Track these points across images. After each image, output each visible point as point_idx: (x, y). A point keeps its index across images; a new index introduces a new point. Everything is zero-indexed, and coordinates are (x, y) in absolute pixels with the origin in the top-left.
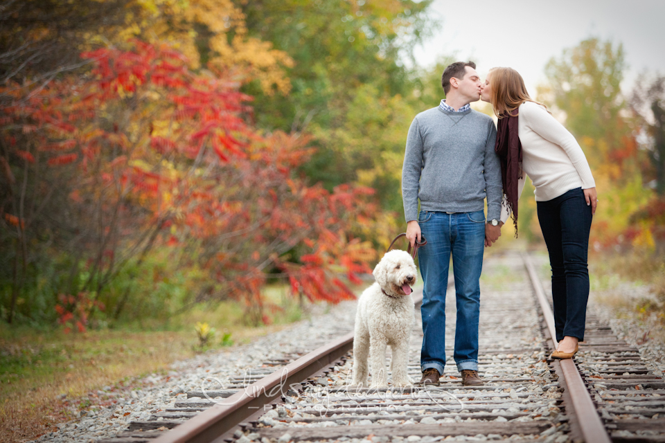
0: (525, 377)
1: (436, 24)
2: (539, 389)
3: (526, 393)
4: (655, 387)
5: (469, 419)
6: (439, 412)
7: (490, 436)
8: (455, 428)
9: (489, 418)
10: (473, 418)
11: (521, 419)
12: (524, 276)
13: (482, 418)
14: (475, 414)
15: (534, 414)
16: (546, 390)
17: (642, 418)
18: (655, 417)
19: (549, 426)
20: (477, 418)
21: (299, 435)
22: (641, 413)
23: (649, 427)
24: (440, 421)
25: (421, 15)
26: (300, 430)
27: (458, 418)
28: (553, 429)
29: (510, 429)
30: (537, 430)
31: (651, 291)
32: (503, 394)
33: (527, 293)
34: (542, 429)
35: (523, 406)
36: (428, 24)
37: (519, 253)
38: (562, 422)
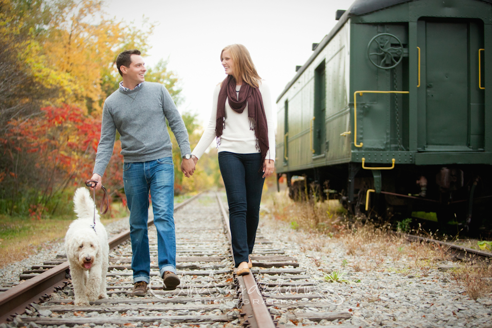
0: (216, 239)
1: (183, 99)
2: (221, 244)
3: (216, 246)
4: (266, 244)
5: (193, 256)
6: (181, 253)
7: (201, 262)
8: (187, 259)
9: (201, 255)
10: (194, 255)
11: (214, 256)
12: (216, 200)
13: (198, 255)
14: (196, 254)
15: (219, 254)
16: (223, 244)
17: (261, 255)
18: (266, 255)
19: (225, 259)
20: (196, 255)
21: (124, 261)
22: (261, 254)
23: (264, 259)
24: (181, 257)
25: (177, 96)
26: (125, 259)
27: (188, 255)
28: (226, 260)
29: (209, 260)
30: (220, 260)
31: (266, 207)
32: (207, 246)
33: (217, 207)
34: (222, 260)
35: (214, 251)
36: (179, 100)
37: (214, 191)
38: (230, 257)
